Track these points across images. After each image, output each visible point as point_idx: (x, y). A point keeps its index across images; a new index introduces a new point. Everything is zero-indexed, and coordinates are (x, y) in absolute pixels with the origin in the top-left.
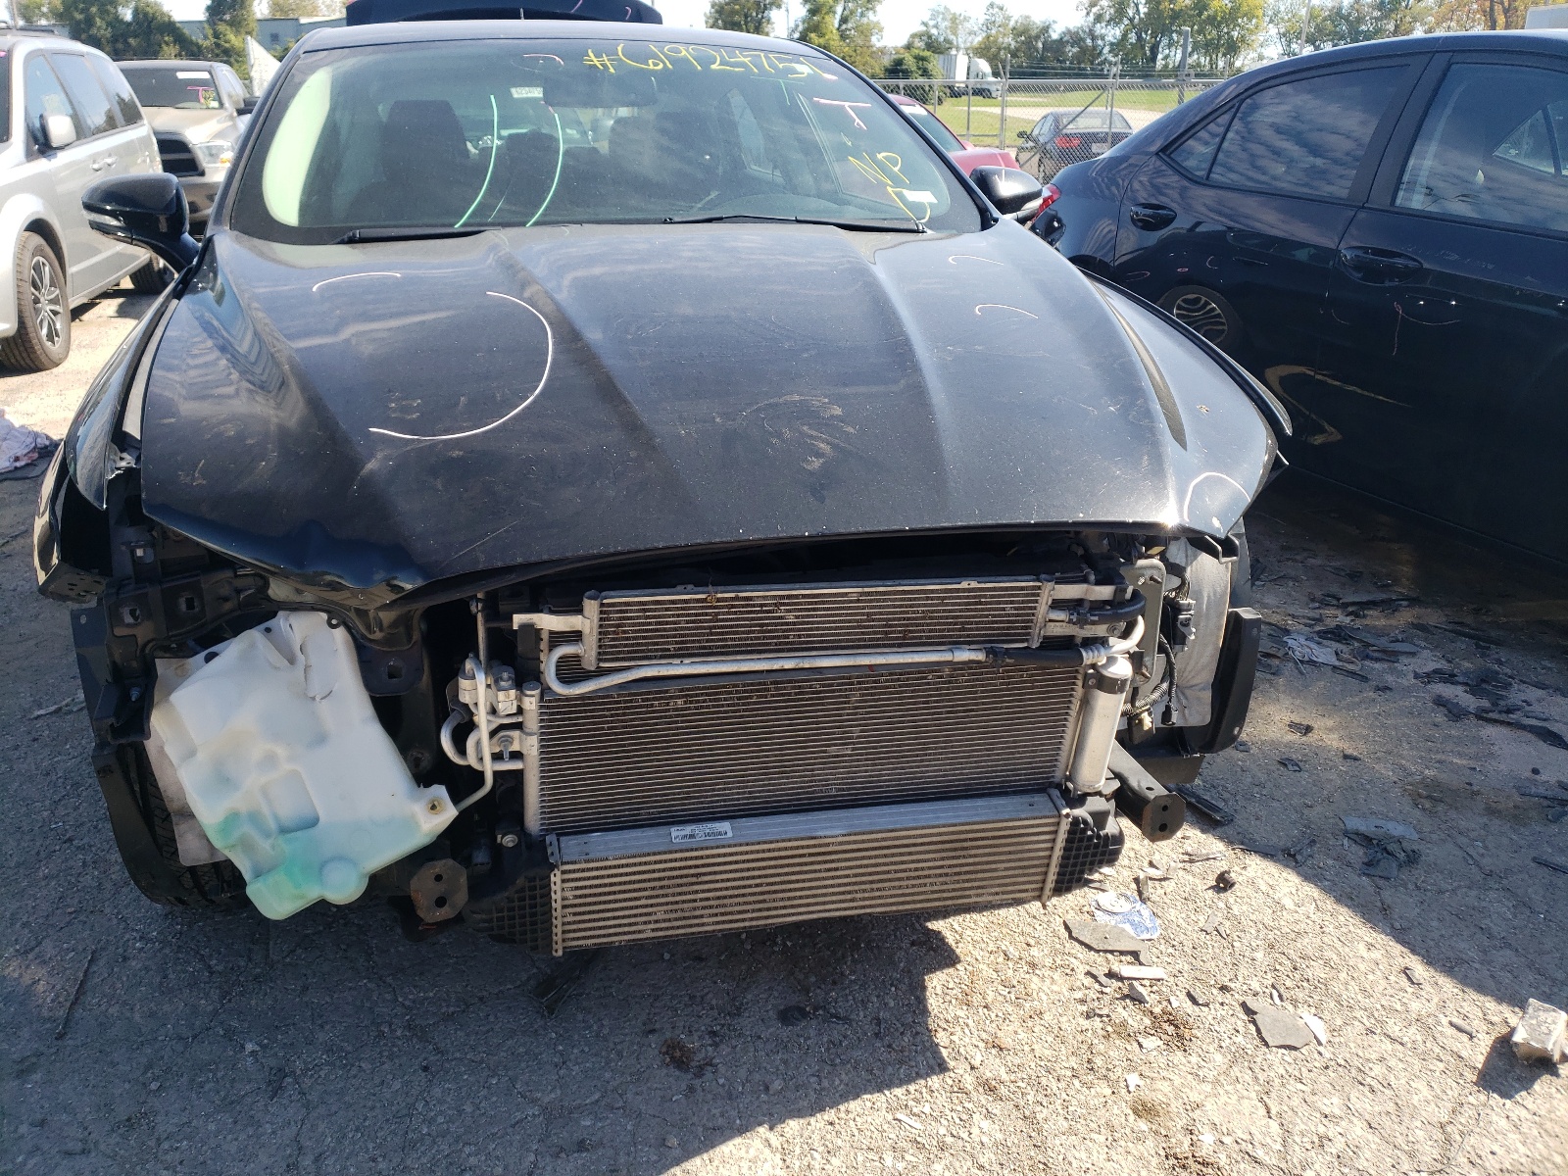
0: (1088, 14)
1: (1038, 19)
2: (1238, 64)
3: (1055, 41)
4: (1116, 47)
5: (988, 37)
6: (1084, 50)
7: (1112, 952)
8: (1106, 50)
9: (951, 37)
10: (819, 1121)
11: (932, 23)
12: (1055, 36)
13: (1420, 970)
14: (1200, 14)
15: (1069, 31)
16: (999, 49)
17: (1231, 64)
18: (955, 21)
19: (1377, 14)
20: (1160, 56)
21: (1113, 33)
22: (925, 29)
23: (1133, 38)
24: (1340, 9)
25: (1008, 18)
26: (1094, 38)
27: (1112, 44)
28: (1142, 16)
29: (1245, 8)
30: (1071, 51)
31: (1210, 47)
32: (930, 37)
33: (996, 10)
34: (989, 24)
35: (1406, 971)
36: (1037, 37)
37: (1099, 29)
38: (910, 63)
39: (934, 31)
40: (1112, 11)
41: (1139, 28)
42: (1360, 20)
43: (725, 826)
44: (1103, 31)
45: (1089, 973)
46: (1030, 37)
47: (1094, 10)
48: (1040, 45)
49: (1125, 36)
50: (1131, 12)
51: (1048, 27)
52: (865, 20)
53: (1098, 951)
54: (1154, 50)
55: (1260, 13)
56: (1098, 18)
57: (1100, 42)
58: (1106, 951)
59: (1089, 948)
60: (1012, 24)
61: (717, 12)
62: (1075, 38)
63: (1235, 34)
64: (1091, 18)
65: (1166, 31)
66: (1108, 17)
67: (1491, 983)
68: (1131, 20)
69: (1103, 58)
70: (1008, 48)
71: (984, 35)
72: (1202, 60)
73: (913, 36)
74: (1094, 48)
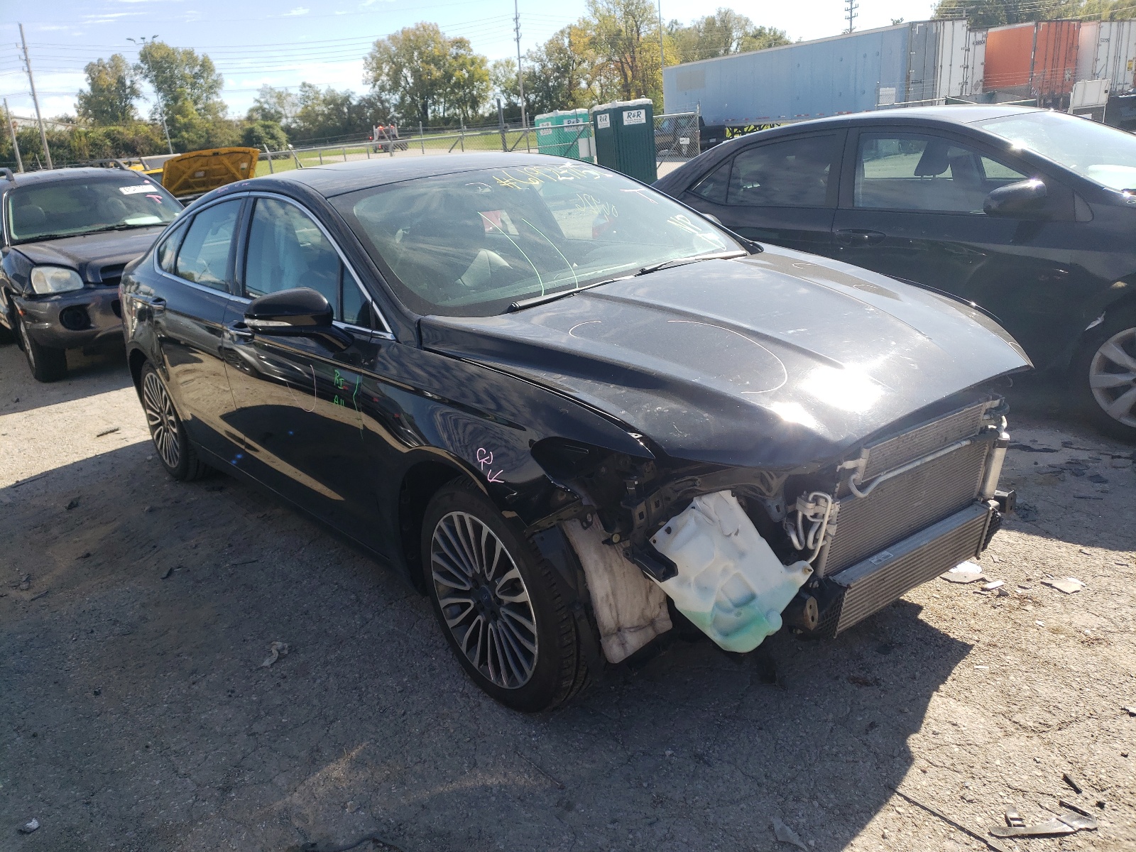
0: (374, 86)
1: (340, 90)
2: (480, 112)
3: (355, 106)
4: (397, 107)
5: (306, 107)
6: (377, 111)
7: (973, 582)
8: (392, 110)
9: (280, 109)
10: (949, 681)
11: (262, 100)
12: (354, 103)
13: (1085, 550)
14: (449, 81)
15: (364, 99)
16: (317, 115)
17: (476, 112)
18: (280, 97)
19: (556, 74)
20: (429, 111)
21: (395, 98)
22: (258, 105)
23: (408, 100)
24: (534, 73)
25: (317, 93)
26: (382, 102)
27: (395, 105)
28: (411, 85)
29: (477, 76)
30: (369, 112)
31: (461, 102)
32: (263, 110)
33: (307, 88)
34: (305, 98)
35: (1080, 551)
36: (342, 104)
37: (385, 96)
38: (260, 131)
39: (266, 106)
40: (390, 83)
41: (411, 92)
42: (548, 79)
43: (885, 553)
44: (388, 97)
45: (974, 593)
46: (338, 105)
47: (378, 83)
48: (346, 110)
49: (402, 98)
50: (403, 83)
51: (349, 96)
52: (210, 102)
53: (967, 584)
54: (425, 107)
55: (487, 78)
56: (382, 89)
57: (387, 105)
58: (971, 582)
59: (964, 583)
60: (322, 97)
61: (85, 103)
62: (369, 103)
63: (475, 93)
64: (377, 88)
65: (430, 94)
66: (388, 87)
67: (1112, 546)
68: (404, 88)
69: (391, 115)
70: (323, 114)
71: (303, 106)
72: (457, 111)
73: (252, 110)
74: (384, 108)
